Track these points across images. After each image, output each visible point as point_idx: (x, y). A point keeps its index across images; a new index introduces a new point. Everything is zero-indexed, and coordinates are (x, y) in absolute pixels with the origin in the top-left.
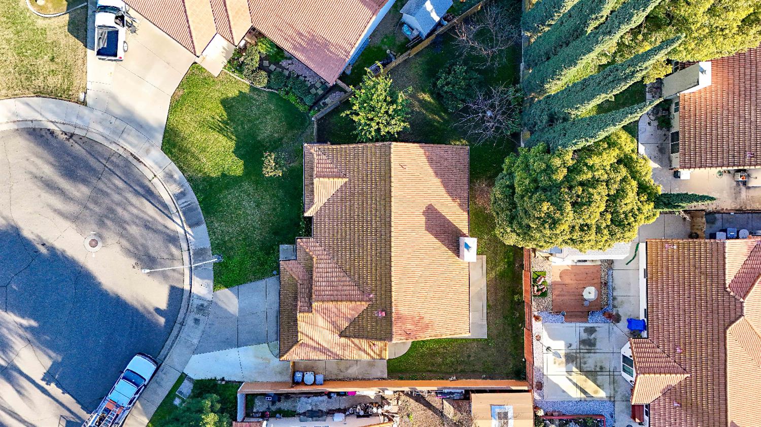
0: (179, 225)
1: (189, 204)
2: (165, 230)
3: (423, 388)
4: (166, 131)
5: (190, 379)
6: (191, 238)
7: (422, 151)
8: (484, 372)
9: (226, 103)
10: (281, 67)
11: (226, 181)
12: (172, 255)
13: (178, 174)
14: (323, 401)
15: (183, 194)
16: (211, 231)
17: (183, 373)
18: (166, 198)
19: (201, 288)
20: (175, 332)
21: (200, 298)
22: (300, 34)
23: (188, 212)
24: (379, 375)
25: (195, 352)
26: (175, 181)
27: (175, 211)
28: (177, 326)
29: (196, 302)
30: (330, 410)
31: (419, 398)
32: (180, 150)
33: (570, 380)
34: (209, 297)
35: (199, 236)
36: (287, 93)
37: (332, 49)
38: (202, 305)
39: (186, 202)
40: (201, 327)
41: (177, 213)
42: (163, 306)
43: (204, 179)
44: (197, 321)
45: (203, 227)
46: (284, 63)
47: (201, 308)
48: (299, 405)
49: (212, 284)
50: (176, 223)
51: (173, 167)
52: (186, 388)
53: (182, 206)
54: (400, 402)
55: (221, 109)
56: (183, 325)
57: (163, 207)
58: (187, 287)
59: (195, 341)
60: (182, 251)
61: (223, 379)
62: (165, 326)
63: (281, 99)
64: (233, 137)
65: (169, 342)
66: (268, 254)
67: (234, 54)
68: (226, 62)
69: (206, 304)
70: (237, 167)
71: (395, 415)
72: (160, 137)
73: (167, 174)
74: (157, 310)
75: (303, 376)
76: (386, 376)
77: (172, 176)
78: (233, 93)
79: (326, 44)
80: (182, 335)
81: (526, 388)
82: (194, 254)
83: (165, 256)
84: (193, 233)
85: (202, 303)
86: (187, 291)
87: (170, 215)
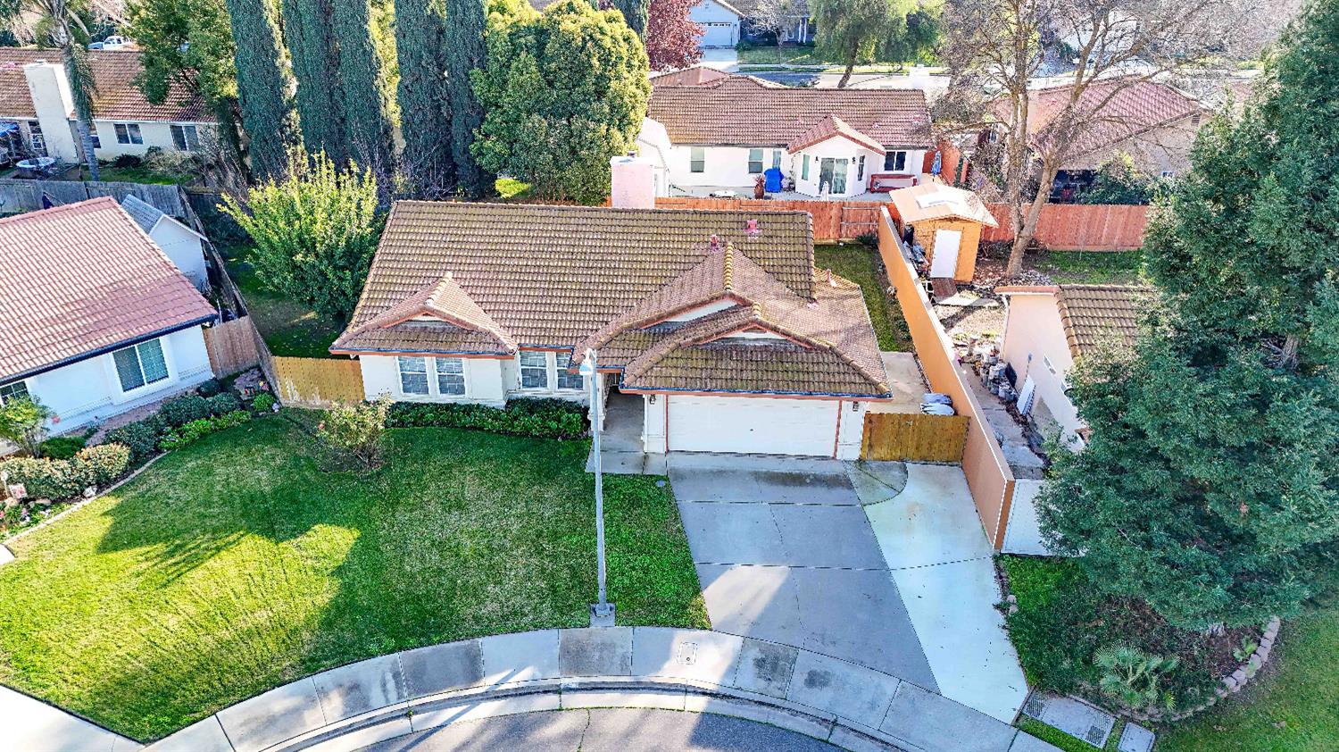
0: (460, 714)
1: (396, 675)
6: (518, 677)
12: (568, 738)
15: (353, 692)
16: (509, 622)
17: (1016, 725)
19: (699, 660)
21: (733, 670)
23: (419, 679)
25: (932, 691)
26: (296, 712)
27: (403, 724)
28: (838, 737)
29: (750, 681)
34: (733, 643)
35: (517, 658)
38: (760, 663)
39: (384, 685)
40: (837, 668)
41: (415, 718)
43: (328, 624)
44: (813, 680)
45: (488, 644)
47: (770, 665)
49: (681, 635)
50: (452, 718)
51: (238, 714)
53: (393, 695)
55: (126, 558)
56: (835, 723)
58: (699, 704)
59: (890, 686)
60: (561, 710)
61: (1002, 608)
63: (186, 447)
69: (755, 653)
80: (872, 723)
82: (578, 674)
84: (500, 671)
85: (751, 662)
86: (709, 702)
87: (414, 737)
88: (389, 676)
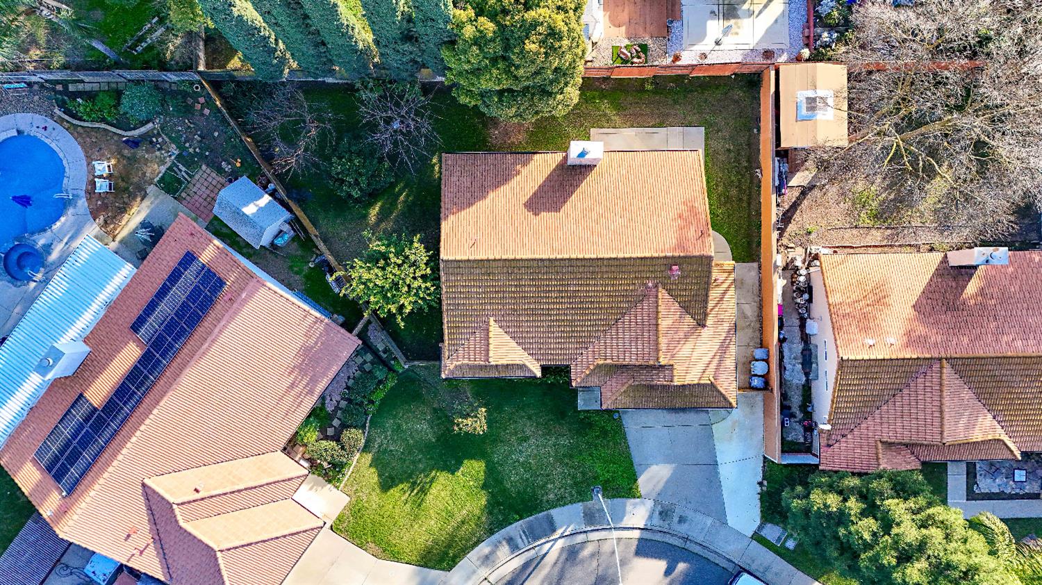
0: (552, 546)
1: (524, 532)
2: (559, 565)
3: (772, 214)
4: (425, 566)
5: (760, 528)
6: (570, 529)
7: (451, 218)
8: (750, 130)
9: (387, 484)
10: (335, 411)
11: (492, 482)
12: (593, 555)
13: (484, 548)
14: (790, 349)
15: (510, 541)
16: (560, 502)
17: (752, 538)
18: (517, 563)
19: (637, 514)
20: (697, 549)
21: (650, 517)
22: (292, 386)
23: (533, 534)
24: (754, 273)
25: (724, 523)
26: (492, 553)
27: (532, 552)
28: (689, 546)
29: (656, 521)
30: (802, 339)
31: (786, 218)
32: (449, 546)
33: (760, 12)
34: (650, 504)
35: (567, 518)
36: (372, 402)
37: (312, 342)
38: (661, 513)
39: (521, 538)
40: (690, 514)
41: (536, 548)
42: (662, 565)
43: (490, 513)
44: (682, 520)
45: (555, 513)
46: (330, 408)
47: (665, 514)
48: (795, 381)
49: (630, 502)
50: (550, 548)
51: (473, 555)
52: (772, 532)
53: (526, 541)
54: (792, 245)
55: (394, 492)
56: (687, 539)
57: (528, 568)
58: (636, 534)
59: (709, 521)
60: (588, 541)
61: (760, 484)
62: (689, 563)
63: (380, 411)
64: (433, 474)
65: (711, 557)
66: (590, 425)
67: (319, 475)
68: (329, 486)
69: (659, 508)
70: (474, 468)
71: (808, 252)
72: (434, 573)
73: (483, 563)
74: (668, 572)
75: (756, 375)
76: (755, 265)
77: (487, 557)
78: (372, 476)
79: (306, 351)
80: (700, 539)
81: (773, 73)
82: (592, 524)
83: (595, 564)
84: (561, 527)
85: (658, 513)
86: (642, 533)
87: (539, 558)
88: (522, 533)
